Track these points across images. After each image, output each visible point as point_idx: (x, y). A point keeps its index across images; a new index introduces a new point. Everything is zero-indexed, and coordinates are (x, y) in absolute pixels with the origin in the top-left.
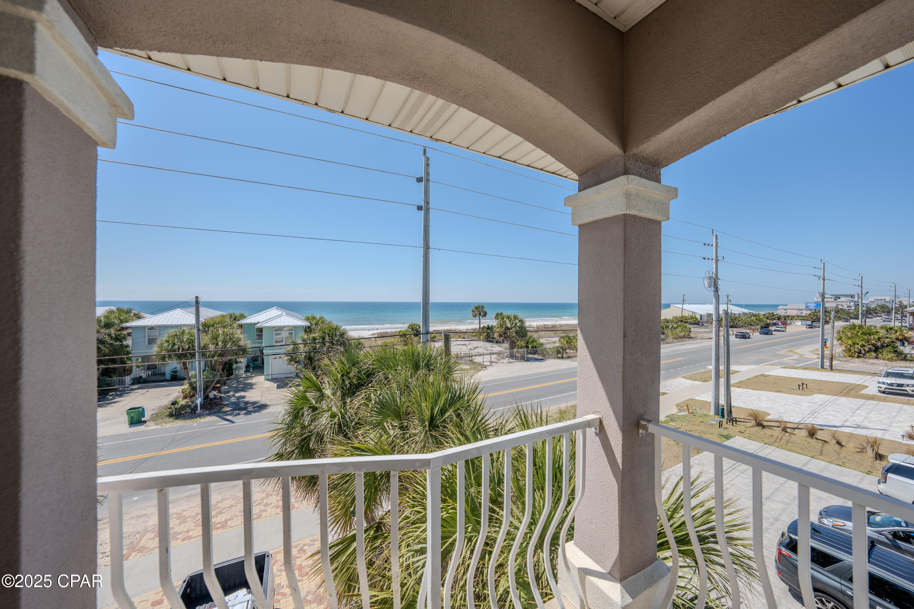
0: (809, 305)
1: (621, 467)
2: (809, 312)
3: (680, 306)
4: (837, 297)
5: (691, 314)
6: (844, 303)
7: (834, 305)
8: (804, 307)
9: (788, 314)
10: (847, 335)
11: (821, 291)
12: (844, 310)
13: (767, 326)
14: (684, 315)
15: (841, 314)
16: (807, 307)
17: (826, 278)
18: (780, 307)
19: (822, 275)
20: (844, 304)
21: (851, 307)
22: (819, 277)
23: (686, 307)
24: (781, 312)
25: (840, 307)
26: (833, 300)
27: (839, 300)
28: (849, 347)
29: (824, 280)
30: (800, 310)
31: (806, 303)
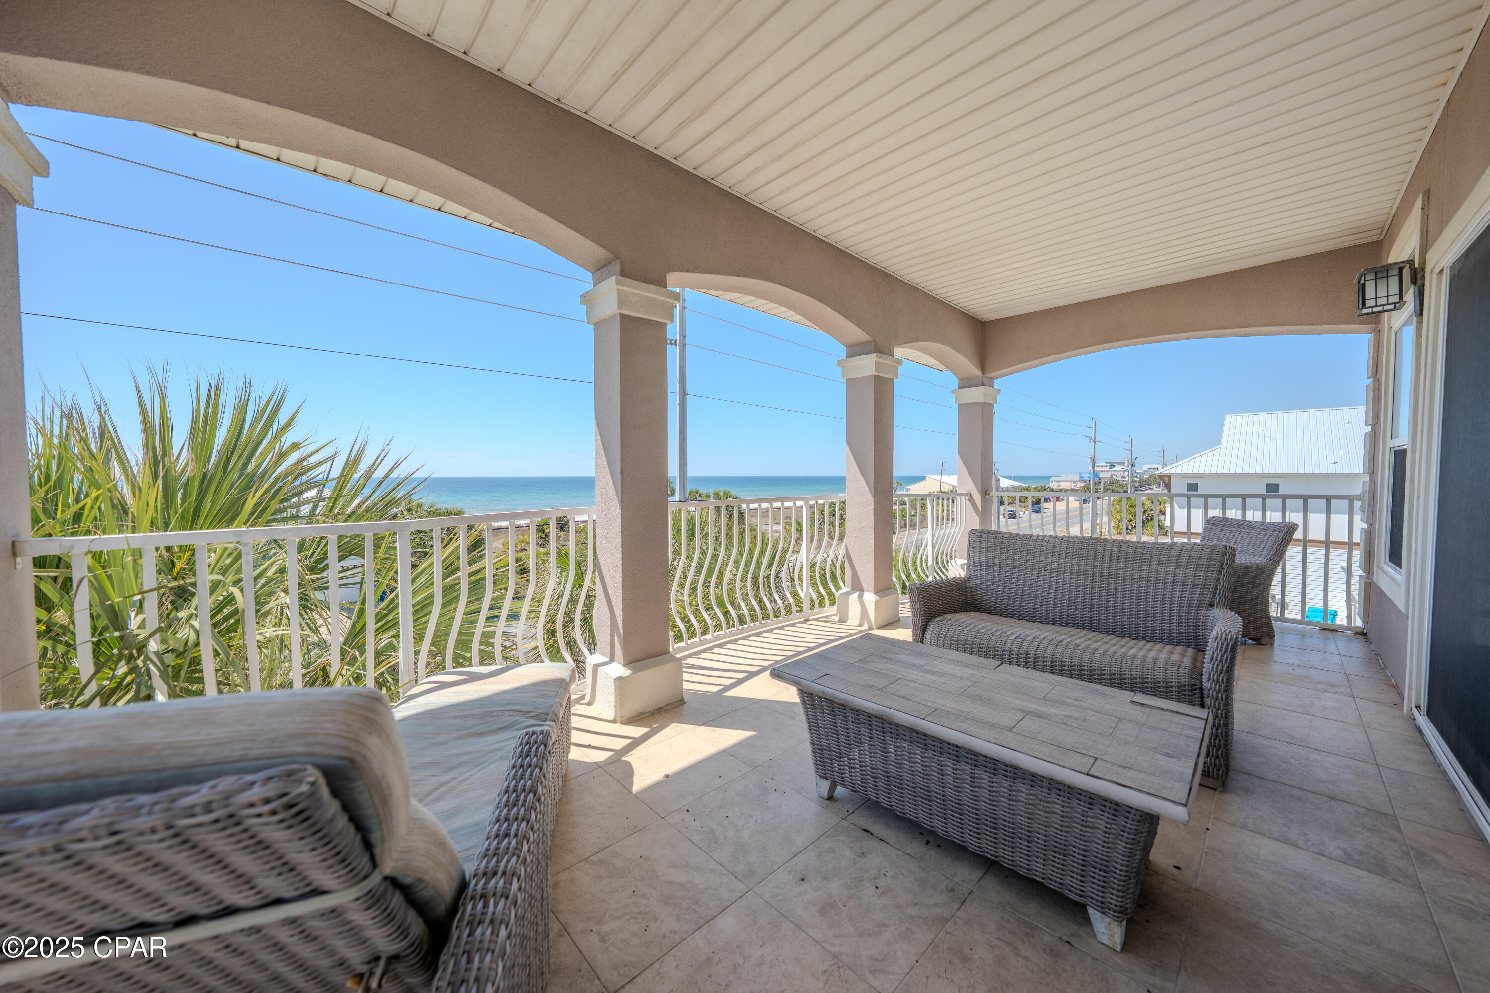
0: (1083, 475)
1: (980, 508)
2: (1083, 485)
3: (938, 477)
4: (1112, 465)
5: (951, 488)
6: (1119, 472)
7: (1108, 475)
8: (1077, 478)
9: (1061, 487)
10: (1116, 508)
11: (1092, 455)
12: (1116, 481)
13: (1037, 502)
14: (942, 489)
15: (1113, 486)
16: (1081, 477)
17: (1097, 440)
18: (1052, 479)
19: (1093, 436)
20: (1118, 474)
21: (1125, 477)
22: (1090, 438)
23: (945, 478)
24: (1054, 485)
25: (1114, 477)
26: (1107, 469)
27: (1113, 469)
28: (1118, 522)
29: (1095, 442)
30: (1074, 482)
31: (1081, 473)
